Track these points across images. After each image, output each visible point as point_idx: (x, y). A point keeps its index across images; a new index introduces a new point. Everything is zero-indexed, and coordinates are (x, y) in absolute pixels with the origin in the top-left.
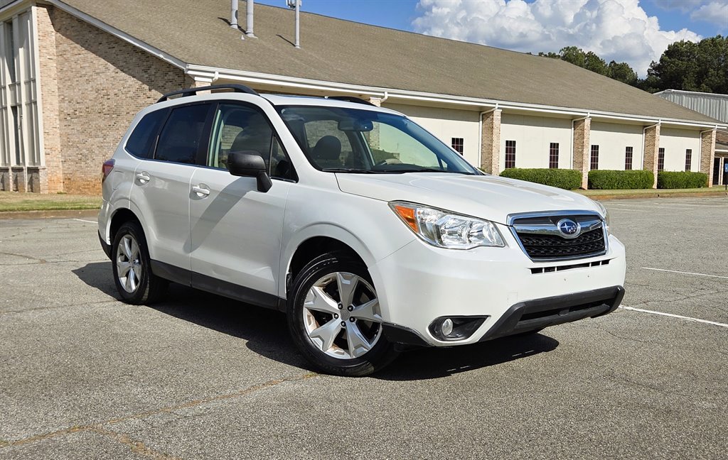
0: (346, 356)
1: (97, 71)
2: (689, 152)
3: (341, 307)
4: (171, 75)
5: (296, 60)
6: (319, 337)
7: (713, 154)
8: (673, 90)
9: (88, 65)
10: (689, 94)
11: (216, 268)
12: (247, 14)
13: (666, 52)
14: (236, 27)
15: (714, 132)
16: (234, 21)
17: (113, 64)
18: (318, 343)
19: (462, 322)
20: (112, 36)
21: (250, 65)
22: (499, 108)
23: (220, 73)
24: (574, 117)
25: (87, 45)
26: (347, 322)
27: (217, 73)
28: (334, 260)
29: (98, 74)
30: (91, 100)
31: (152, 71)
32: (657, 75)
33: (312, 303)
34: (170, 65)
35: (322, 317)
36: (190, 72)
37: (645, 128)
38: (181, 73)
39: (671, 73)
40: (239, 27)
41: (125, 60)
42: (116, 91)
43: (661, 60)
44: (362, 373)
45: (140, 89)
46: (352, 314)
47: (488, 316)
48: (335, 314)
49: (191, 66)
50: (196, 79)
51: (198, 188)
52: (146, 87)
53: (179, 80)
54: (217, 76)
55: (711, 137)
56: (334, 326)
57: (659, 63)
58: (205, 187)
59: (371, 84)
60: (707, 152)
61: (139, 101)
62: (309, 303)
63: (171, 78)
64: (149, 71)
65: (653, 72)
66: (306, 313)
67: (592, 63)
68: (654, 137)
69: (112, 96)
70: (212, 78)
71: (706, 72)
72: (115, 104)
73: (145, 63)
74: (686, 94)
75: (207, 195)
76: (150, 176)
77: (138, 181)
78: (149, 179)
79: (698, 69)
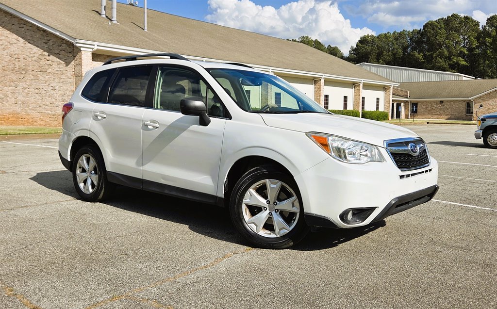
0: (273, 236)
1: (11, 42)
2: (378, 99)
3: (268, 202)
4: (64, 46)
5: (146, 39)
6: (254, 223)
7: (391, 101)
8: (366, 63)
9: (4, 38)
10: (375, 66)
11: (164, 177)
12: (112, 8)
13: (359, 41)
14: (105, 16)
15: (392, 88)
16: (103, 12)
17: (22, 38)
18: (254, 227)
19: (359, 212)
20: (22, 19)
21: (117, 41)
22: (272, 72)
23: (98, 46)
24: (314, 78)
25: (3, 25)
26: (273, 213)
27: (96, 45)
28: (265, 171)
29: (11, 44)
30: (6, 62)
31: (51, 43)
32: (354, 54)
33: (248, 200)
34: (64, 39)
35: (255, 210)
36: (77, 45)
37: (354, 85)
38: (71, 45)
39: (362, 53)
40: (106, 17)
41: (31, 36)
42: (24, 56)
43: (357, 46)
44: (285, 247)
45: (42, 55)
46: (276, 207)
47: (376, 207)
48: (265, 207)
49: (78, 41)
50: (82, 49)
51: (149, 122)
52: (46, 54)
53: (70, 49)
54: (96, 48)
55: (390, 91)
56: (263, 216)
57: (355, 47)
58: (154, 122)
59: (195, 55)
60: (388, 100)
61: (41, 62)
62: (247, 200)
63: (64, 48)
64: (48, 43)
65: (352, 52)
66: (244, 207)
67: (318, 45)
68: (359, 90)
69: (21, 59)
70: (93, 49)
71: (382, 53)
72: (24, 65)
73: (45, 38)
74: (373, 66)
75: (157, 127)
76: (106, 114)
77: (96, 117)
78: (105, 116)
79: (377, 51)
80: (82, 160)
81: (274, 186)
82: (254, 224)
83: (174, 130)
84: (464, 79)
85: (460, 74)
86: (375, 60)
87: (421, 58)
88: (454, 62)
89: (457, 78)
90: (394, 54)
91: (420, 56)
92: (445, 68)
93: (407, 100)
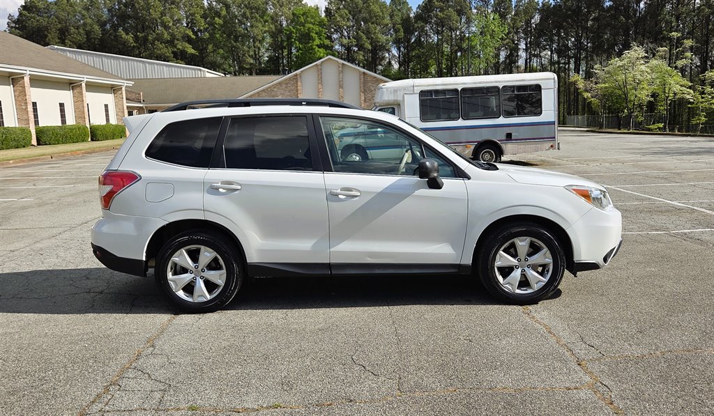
0: (530, 291)
2: (106, 106)
7: (125, 108)
15: (124, 89)
18: (509, 287)
24: (11, 74)
26: (526, 268)
35: (506, 272)
37: (71, 85)
39: (33, 28)
46: (528, 263)
48: (516, 266)
51: (339, 191)
55: (122, 93)
56: (517, 274)
57: (17, 16)
60: (120, 107)
62: (498, 262)
65: (14, 25)
66: (496, 269)
68: (81, 93)
71: (68, 29)
75: (357, 196)
76: (240, 185)
77: (214, 190)
78: (239, 187)
79: (59, 26)
80: (182, 254)
81: (523, 243)
82: (510, 284)
83: (388, 198)
84: (208, 75)
85: (202, 68)
86: (57, 40)
87: (131, 41)
88: (179, 49)
89: (199, 74)
90: (88, 33)
91: (129, 38)
92: (168, 57)
93: (141, 105)
